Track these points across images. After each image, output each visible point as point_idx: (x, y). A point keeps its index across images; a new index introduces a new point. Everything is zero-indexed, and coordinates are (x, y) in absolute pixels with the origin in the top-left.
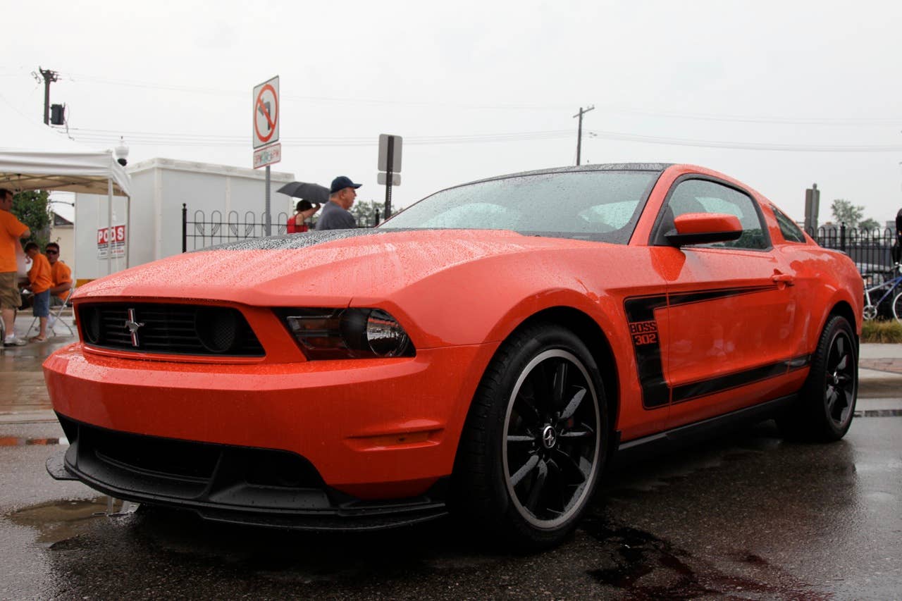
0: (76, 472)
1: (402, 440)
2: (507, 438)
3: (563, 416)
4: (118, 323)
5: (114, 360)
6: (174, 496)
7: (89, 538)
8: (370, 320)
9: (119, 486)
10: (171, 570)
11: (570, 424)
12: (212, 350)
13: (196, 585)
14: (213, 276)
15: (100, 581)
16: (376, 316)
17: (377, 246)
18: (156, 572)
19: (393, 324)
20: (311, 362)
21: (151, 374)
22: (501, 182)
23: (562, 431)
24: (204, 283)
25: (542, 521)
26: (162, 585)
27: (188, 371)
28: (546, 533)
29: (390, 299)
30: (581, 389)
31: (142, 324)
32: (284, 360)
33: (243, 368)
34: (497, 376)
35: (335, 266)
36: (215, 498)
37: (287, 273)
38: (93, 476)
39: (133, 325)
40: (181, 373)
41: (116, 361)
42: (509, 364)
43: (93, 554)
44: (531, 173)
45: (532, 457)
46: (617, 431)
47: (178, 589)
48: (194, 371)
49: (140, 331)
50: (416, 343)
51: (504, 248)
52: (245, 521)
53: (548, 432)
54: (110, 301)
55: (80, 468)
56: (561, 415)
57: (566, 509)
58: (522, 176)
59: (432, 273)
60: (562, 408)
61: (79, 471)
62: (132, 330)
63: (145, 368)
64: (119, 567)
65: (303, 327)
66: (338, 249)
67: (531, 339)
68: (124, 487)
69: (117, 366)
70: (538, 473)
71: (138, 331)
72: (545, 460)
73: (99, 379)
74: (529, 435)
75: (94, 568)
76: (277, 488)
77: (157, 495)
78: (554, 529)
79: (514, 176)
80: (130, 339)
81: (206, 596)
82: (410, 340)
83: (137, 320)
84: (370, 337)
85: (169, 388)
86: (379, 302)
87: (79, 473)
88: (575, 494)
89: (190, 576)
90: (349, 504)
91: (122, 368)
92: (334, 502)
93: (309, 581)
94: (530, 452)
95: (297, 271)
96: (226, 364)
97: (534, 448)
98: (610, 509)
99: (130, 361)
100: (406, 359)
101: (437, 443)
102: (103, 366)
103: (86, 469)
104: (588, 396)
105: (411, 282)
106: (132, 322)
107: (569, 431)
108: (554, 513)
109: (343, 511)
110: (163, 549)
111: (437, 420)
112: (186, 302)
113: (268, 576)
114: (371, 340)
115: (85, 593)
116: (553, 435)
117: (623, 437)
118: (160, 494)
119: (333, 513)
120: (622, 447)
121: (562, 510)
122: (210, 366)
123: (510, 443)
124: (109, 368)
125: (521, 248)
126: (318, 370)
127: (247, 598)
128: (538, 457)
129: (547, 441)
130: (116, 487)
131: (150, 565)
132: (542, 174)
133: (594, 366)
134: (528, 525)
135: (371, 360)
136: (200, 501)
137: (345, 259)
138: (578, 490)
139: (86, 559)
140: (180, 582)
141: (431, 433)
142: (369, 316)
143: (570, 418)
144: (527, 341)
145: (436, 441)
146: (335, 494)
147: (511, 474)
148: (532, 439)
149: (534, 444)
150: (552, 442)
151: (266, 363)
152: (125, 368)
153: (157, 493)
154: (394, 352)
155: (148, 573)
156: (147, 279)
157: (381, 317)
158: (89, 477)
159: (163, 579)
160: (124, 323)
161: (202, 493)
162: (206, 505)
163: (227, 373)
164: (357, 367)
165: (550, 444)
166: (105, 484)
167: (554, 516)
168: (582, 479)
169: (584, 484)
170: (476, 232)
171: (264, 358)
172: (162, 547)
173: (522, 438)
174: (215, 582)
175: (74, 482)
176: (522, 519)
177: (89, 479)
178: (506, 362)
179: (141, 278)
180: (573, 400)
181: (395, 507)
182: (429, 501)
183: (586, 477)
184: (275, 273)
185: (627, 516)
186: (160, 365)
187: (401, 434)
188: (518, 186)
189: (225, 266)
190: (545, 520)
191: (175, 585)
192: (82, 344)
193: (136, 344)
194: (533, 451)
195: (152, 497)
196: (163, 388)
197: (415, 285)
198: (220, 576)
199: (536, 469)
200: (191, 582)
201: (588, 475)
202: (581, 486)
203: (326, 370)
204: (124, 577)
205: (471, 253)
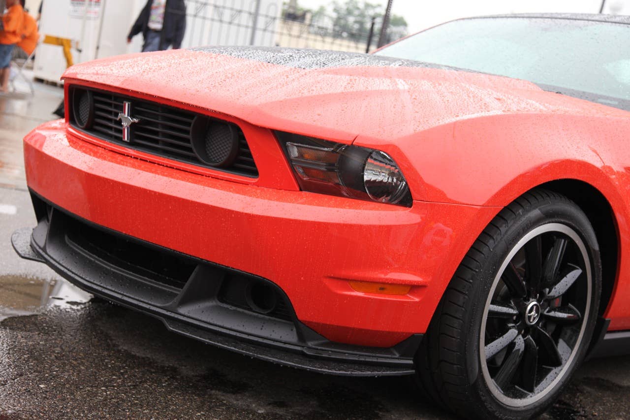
0: (43, 254)
1: (382, 289)
2: (489, 307)
3: (552, 294)
4: (110, 113)
5: (101, 150)
6: (142, 300)
7: (46, 323)
8: (370, 160)
9: (87, 279)
10: (127, 372)
11: (558, 303)
12: (205, 162)
13: (151, 393)
14: (217, 84)
15: (56, 371)
16: (376, 158)
17: (388, 81)
18: (112, 372)
19: (393, 168)
20: (304, 192)
21: (139, 173)
22: (526, 21)
23: (547, 310)
24: (207, 90)
25: (509, 399)
26: (118, 386)
27: (177, 179)
28: (511, 411)
29: (396, 144)
30: (577, 269)
31: (136, 120)
32: (275, 186)
33: (233, 186)
34: (491, 241)
35: (343, 97)
36: (183, 310)
37: (294, 97)
38: (61, 262)
39: (126, 119)
40: (170, 179)
41: (103, 152)
42: (507, 231)
43: (50, 340)
44: (563, 16)
45: (510, 331)
46: (607, 319)
47: (133, 394)
48: (183, 179)
49: (133, 126)
50: (414, 194)
51: (523, 105)
52: (210, 340)
53: (532, 308)
54: (106, 89)
55: (48, 251)
56: (549, 292)
57: (536, 389)
58: (552, 18)
59: (443, 123)
60: (551, 286)
61: (46, 253)
62: (124, 124)
63: (133, 166)
64: (76, 360)
65: (301, 155)
66: (347, 77)
67: (534, 208)
68: (92, 281)
69: (105, 159)
70: (514, 347)
71: (130, 126)
72: (524, 336)
73: (84, 168)
74: (512, 308)
75: (51, 356)
76: (246, 312)
77: (125, 296)
78: (519, 409)
79: (542, 17)
80: (121, 132)
81: (160, 407)
82: (409, 189)
83: (132, 115)
84: (367, 177)
85: (155, 193)
86: (382, 144)
87: (46, 256)
88: (548, 376)
89: (145, 382)
90: (316, 342)
91: (109, 161)
92: (302, 338)
93: (262, 412)
94: (510, 325)
95: (304, 95)
96: (217, 178)
97: (515, 322)
98: (581, 398)
99: (118, 155)
100: (402, 208)
101: (417, 300)
102: (90, 155)
103: (53, 253)
104: (583, 276)
105: (421, 129)
106: (126, 116)
107: (555, 310)
108: (523, 392)
109: (309, 348)
110: (120, 348)
111: (420, 276)
112: (186, 108)
113: (223, 397)
114: (367, 181)
115: (41, 381)
116: (537, 312)
117: (611, 326)
118: (127, 295)
119: (299, 348)
120: (608, 337)
121: (531, 390)
122: (199, 178)
123: (491, 313)
124: (96, 159)
125: (542, 107)
126: (310, 203)
127: (200, 417)
128: (517, 332)
129: (530, 317)
130: (82, 278)
131: (106, 363)
132: (575, 19)
133: (597, 247)
134: (494, 400)
135: (365, 202)
136: (168, 311)
137: (355, 90)
138: (552, 374)
139: (43, 345)
140: (135, 386)
141: (413, 288)
142: (369, 155)
143: (558, 297)
144: (529, 211)
145: (417, 297)
146: (304, 331)
147: (487, 343)
148: (515, 312)
149: (515, 317)
150: (534, 318)
151: (257, 185)
152: (112, 162)
153: (125, 294)
154: (389, 198)
155: (104, 371)
156: (148, 74)
157: (382, 160)
158: (57, 262)
159: (118, 381)
160: (116, 115)
161: (171, 303)
162: (173, 315)
163: (217, 188)
164: (350, 207)
165: (531, 321)
166: (73, 273)
167: (522, 396)
168: (557, 363)
169: (559, 368)
170: (493, 78)
171: (256, 180)
172: (118, 346)
173: (504, 309)
174: (170, 393)
175: (40, 263)
176: (489, 392)
177: (56, 264)
178: (503, 229)
179: (141, 71)
180: (565, 279)
181: (363, 355)
182: (397, 356)
183: (563, 362)
184: (280, 94)
185: (599, 410)
186: (148, 165)
187: (384, 283)
188: (546, 30)
189: (230, 75)
190: (512, 398)
191: (131, 389)
192: (67, 125)
193: (126, 139)
194: (514, 325)
195: (119, 296)
196: (150, 191)
197: (424, 132)
198: (175, 387)
199: (512, 344)
200: (145, 388)
201: (566, 361)
202: (555, 370)
203: (318, 205)
204: (80, 371)
205: (486, 106)
